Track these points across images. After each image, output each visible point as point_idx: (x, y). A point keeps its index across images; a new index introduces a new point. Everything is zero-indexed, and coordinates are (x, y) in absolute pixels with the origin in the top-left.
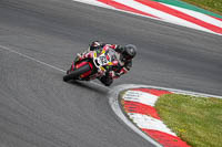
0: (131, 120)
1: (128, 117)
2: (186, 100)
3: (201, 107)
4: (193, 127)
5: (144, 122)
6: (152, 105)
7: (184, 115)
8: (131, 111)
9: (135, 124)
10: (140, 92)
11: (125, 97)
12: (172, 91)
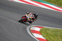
0: (33, 35)
2: (48, 29)
3: (52, 31)
4: (50, 37)
5: (36, 36)
6: (39, 31)
11: (31, 29)
12: (44, 27)
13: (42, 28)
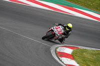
0: (61, 61)
1: (59, 59)
3: (92, 54)
4: (89, 63)
5: (67, 61)
6: (71, 54)
7: (85, 58)
8: (61, 56)
9: (63, 62)
10: (65, 48)
11: (58, 50)
12: (80, 47)
13: (75, 49)
